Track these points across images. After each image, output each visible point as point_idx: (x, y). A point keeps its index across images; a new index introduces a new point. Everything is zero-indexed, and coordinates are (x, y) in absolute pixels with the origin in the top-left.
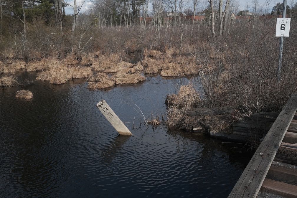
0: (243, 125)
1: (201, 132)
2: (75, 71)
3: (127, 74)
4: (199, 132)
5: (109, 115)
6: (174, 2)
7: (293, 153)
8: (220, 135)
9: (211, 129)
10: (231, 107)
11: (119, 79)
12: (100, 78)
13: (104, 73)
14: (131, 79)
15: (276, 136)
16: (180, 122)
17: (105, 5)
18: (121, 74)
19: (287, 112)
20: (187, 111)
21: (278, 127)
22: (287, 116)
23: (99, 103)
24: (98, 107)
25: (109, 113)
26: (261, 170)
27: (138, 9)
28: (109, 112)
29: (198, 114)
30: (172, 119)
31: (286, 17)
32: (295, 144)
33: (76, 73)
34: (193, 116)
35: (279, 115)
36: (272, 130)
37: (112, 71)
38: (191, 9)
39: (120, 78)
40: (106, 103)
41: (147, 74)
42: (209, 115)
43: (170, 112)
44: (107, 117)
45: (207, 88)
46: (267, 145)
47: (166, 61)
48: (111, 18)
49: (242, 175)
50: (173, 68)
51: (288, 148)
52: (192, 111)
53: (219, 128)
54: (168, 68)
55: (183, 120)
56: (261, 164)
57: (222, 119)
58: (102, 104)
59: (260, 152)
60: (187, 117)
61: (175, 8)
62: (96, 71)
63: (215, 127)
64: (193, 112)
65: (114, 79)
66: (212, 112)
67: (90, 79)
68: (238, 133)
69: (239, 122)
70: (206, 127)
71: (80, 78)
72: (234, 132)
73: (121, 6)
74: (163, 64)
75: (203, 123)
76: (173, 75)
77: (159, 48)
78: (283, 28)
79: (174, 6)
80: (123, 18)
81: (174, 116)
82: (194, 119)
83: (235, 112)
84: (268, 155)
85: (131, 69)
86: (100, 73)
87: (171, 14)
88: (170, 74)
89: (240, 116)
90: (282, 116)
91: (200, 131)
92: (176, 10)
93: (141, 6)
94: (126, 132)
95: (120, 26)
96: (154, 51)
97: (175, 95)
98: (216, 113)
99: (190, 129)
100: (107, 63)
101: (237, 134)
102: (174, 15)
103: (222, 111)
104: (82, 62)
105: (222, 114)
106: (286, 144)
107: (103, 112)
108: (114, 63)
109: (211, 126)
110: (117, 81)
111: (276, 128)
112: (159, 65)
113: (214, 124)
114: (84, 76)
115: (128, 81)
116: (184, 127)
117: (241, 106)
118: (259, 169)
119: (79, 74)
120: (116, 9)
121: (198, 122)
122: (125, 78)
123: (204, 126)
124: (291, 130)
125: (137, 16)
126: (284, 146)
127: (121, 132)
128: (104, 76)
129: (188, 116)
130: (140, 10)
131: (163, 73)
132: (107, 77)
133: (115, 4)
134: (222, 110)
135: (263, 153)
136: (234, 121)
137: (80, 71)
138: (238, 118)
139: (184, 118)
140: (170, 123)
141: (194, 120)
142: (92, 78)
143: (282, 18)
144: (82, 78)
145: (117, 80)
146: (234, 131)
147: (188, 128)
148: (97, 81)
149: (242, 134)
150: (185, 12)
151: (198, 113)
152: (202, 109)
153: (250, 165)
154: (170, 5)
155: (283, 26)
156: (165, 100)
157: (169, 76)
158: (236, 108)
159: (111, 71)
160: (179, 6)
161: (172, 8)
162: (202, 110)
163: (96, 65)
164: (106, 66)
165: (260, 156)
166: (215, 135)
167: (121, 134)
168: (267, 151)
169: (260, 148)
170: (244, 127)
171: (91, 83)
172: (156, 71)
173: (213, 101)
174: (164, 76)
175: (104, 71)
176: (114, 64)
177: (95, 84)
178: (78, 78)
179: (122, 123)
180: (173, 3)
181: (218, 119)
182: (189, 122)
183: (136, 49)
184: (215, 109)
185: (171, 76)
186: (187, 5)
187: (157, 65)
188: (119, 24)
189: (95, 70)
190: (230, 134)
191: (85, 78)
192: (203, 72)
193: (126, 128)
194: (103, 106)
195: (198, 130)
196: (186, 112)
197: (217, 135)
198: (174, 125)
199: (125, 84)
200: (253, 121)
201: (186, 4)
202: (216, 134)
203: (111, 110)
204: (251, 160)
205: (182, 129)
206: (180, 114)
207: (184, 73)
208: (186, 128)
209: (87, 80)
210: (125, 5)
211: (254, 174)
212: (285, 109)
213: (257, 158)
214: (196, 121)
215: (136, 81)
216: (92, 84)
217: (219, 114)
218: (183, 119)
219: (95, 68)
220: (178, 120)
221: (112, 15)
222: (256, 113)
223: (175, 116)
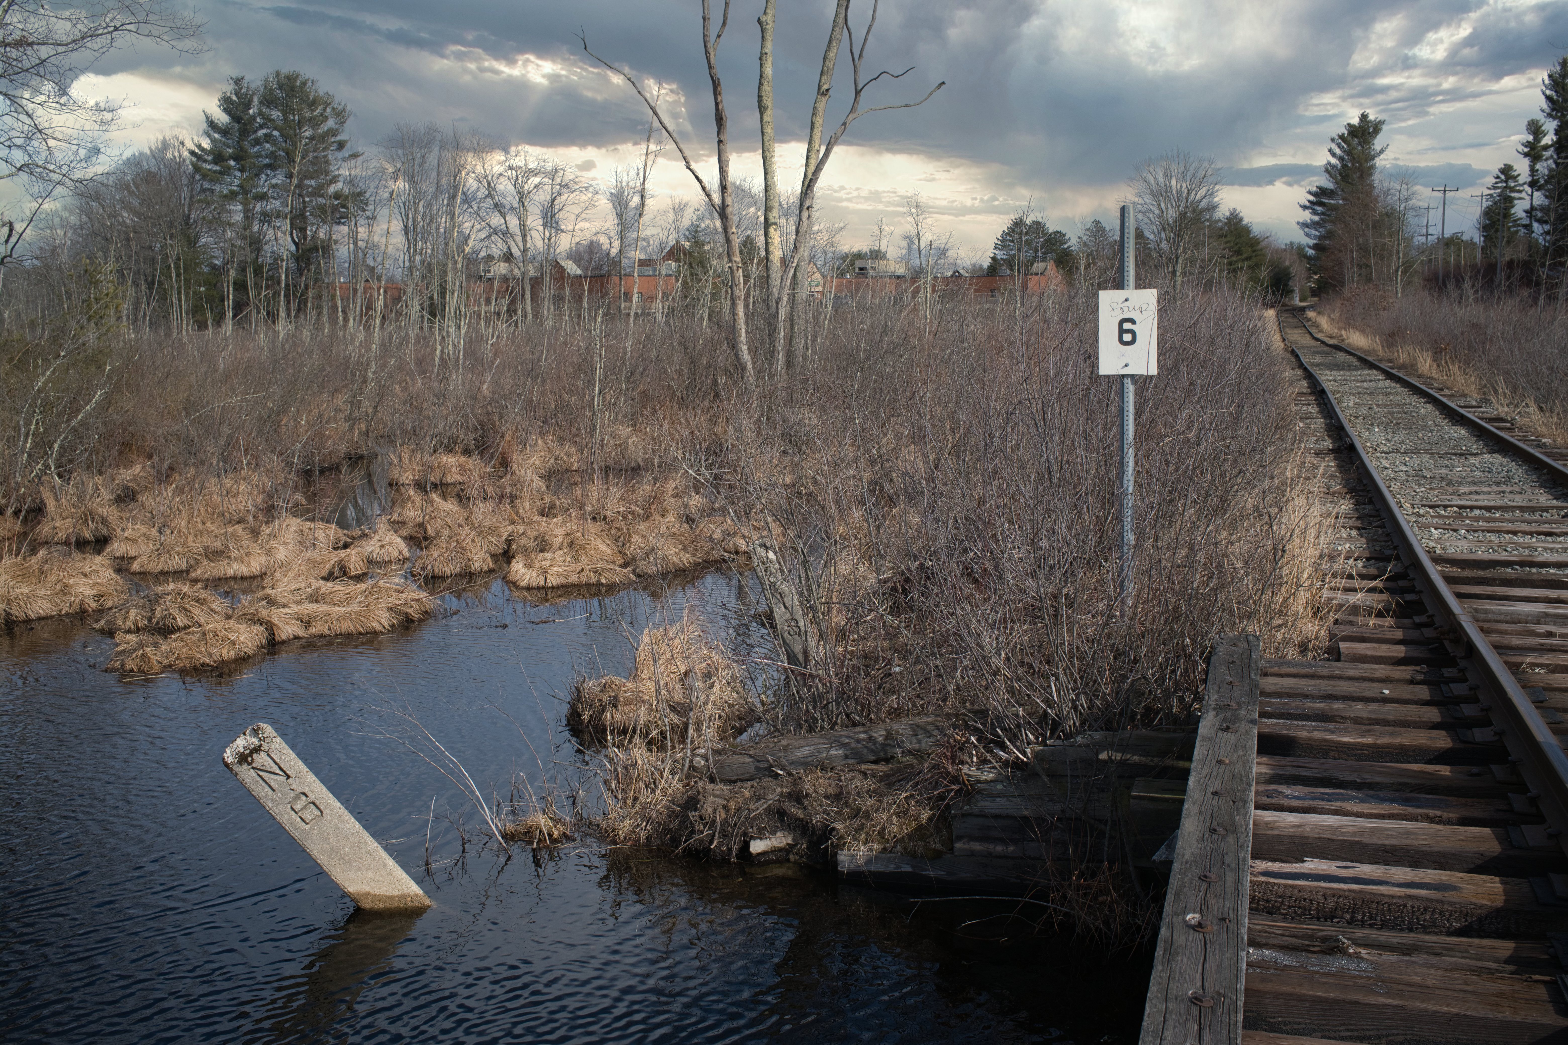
0: (998, 806)
1: (788, 860)
2: (23, 575)
3: (330, 584)
4: (778, 862)
5: (298, 807)
6: (516, 205)
7: (1307, 903)
8: (891, 868)
9: (842, 838)
10: (930, 719)
11: (287, 611)
12: (174, 612)
13: (195, 581)
14: (354, 607)
15: (1221, 830)
16: (672, 814)
17: (137, 214)
18: (298, 586)
19: (1225, 719)
20: (705, 757)
21: (1215, 794)
22: (1231, 737)
23: (241, 743)
24: (236, 768)
25: (297, 798)
26: (1219, 994)
27: (323, 241)
28: (299, 789)
29: (765, 769)
30: (630, 802)
31: (1137, 287)
32: (1306, 865)
33: (25, 590)
34: (742, 780)
35: (1198, 739)
36: (1196, 809)
37: (234, 569)
38: (603, 240)
39: (295, 608)
40: (279, 740)
41: (433, 577)
42: (822, 770)
43: (616, 770)
44: (287, 818)
45: (799, 635)
46: (1203, 878)
47: (525, 506)
48: (172, 287)
49: (1144, 1024)
50: (571, 545)
51: (1285, 886)
52: (735, 753)
53: (883, 828)
54: (543, 546)
55: (692, 803)
56: (1211, 965)
57: (890, 782)
58: (257, 750)
59: (1185, 912)
60: (710, 787)
61: (524, 236)
62: (141, 573)
63: (861, 828)
64: (740, 762)
65: (264, 613)
66: (834, 752)
67: (120, 622)
68: (977, 846)
69: (980, 792)
70: (813, 833)
71: (52, 617)
72: (958, 845)
73: (230, 225)
74: (513, 522)
75: (795, 811)
76: (574, 579)
77: (469, 439)
78: (1127, 337)
79: (513, 222)
80: (241, 286)
81: (642, 786)
82: (747, 794)
83: (958, 742)
84: (1224, 919)
85: (342, 553)
86: (172, 586)
87: (502, 268)
88: (559, 575)
89: (983, 761)
90: (1210, 739)
91: (784, 854)
92: (528, 245)
93: (339, 223)
94: (396, 893)
95: (228, 326)
96: (450, 460)
97: (617, 680)
98: (856, 756)
99: (730, 850)
100: (200, 526)
101: (973, 853)
102: (516, 271)
103: (884, 745)
104: (44, 530)
105: (887, 760)
106: (1270, 866)
107: (261, 791)
108: (239, 528)
109: (839, 826)
110: (281, 625)
111: (1209, 795)
112: (493, 530)
113: (856, 813)
114: (76, 607)
115: (341, 618)
116: (701, 841)
117: (982, 714)
118: (1209, 986)
119: (43, 592)
120: (197, 238)
121: (768, 810)
122: (322, 608)
123: (801, 827)
124: (1265, 800)
125: (318, 272)
126: (1263, 879)
127: (369, 894)
128: (200, 601)
129: (712, 780)
130: (336, 242)
131: (518, 567)
132: (218, 604)
133: (190, 211)
134: (886, 738)
135: (1197, 916)
136: (956, 787)
137: (53, 578)
138: (974, 772)
139: (698, 793)
140: (624, 827)
141: (746, 801)
142: (132, 614)
143: (1123, 288)
144: (67, 614)
145: (277, 615)
146: (960, 838)
147: (720, 844)
148: (166, 630)
149: (999, 848)
150: (575, 256)
151: (764, 765)
152: (784, 742)
153: (1164, 976)
154: (496, 220)
155: (1127, 326)
156: (565, 709)
157: (553, 588)
158: (955, 726)
159: (231, 572)
160: (541, 228)
161: (506, 233)
162: (786, 748)
163: (135, 541)
164: (196, 545)
165: (1191, 931)
166: (865, 869)
167: (366, 904)
168: (1212, 901)
169: (1177, 894)
170: (1008, 817)
171: (133, 638)
172: (480, 560)
173: (832, 696)
174: (528, 589)
175: (188, 572)
176: (240, 532)
177: (156, 645)
178: (40, 619)
179: (373, 845)
180: (512, 208)
181: (870, 784)
182: (724, 815)
183: (343, 448)
184: (848, 737)
185: (563, 586)
186: (584, 220)
187: (480, 530)
188: (219, 320)
189: (136, 566)
190: (937, 855)
191: (82, 615)
192: (771, 555)
193: (399, 872)
194: (260, 759)
195: (774, 850)
196: (700, 762)
197: (873, 868)
198: (643, 836)
199: (322, 636)
200: (1046, 779)
201: (578, 216)
202: (869, 861)
203: (311, 777)
204: (1159, 952)
205: (689, 852)
206: (673, 773)
207: (630, 569)
208: (711, 842)
209: (97, 626)
210: (248, 216)
211: (1197, 1013)
212: (1214, 709)
213: (1180, 939)
214: (762, 806)
215: (382, 619)
216: (141, 645)
217: (873, 758)
218: (687, 802)
219: (135, 558)
220: (664, 807)
221: (177, 267)
222: (1059, 742)
223: (647, 786)
